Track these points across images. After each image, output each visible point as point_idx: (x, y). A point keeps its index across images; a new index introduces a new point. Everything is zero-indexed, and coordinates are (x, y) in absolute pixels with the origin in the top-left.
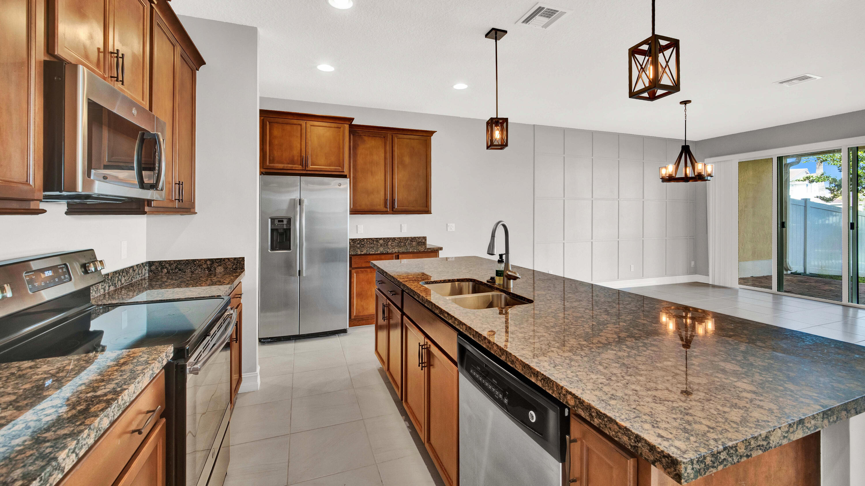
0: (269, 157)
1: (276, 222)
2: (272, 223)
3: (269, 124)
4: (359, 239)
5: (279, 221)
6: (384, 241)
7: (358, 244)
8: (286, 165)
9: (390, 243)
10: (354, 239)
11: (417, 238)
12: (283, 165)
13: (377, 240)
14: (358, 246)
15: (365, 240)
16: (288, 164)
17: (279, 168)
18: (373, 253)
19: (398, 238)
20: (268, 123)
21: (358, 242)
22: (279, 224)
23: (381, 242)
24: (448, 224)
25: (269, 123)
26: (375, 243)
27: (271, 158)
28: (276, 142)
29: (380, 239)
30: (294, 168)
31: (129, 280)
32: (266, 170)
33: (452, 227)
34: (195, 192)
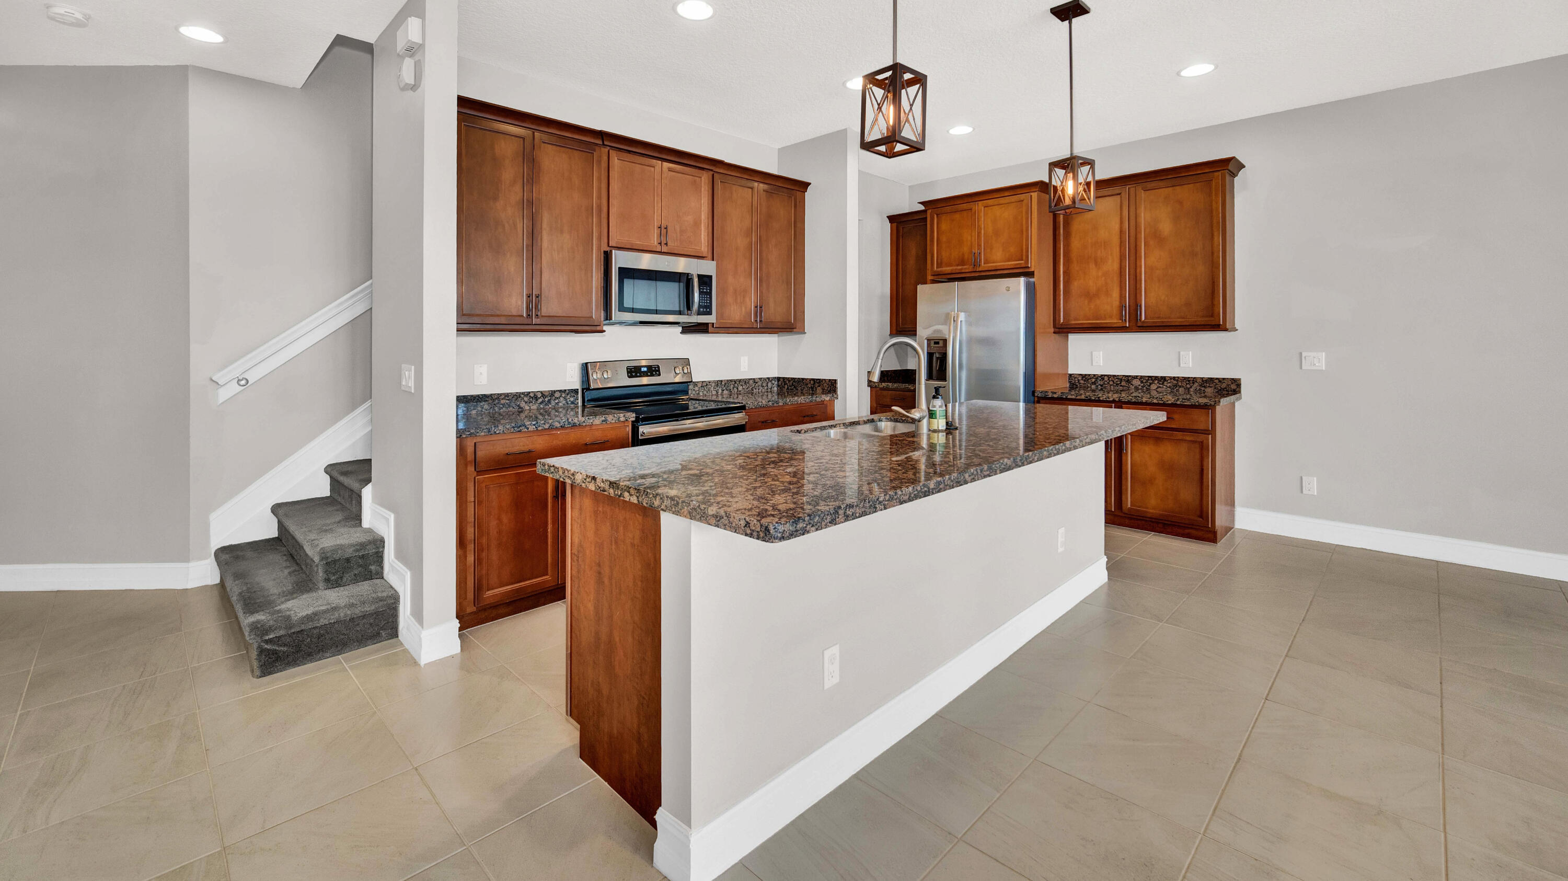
0: (937, 259)
1: (932, 344)
2: (929, 345)
3: (937, 217)
4: (1094, 375)
5: (936, 343)
6: (1142, 382)
7: (1094, 383)
8: (955, 268)
9: (1154, 387)
10: (1086, 375)
11: (1217, 381)
12: (951, 268)
13: (1128, 379)
14: (1093, 387)
15: (1106, 378)
16: (958, 265)
17: (946, 272)
18: (1073, 397)
19: (1171, 378)
20: (935, 216)
21: (1093, 380)
22: (936, 347)
23: (1136, 382)
24: (1304, 354)
25: (937, 215)
26: (1123, 383)
27: (939, 261)
28: (944, 239)
29: (1136, 377)
30: (963, 271)
31: (748, 389)
32: (930, 278)
33: (1317, 360)
34: (804, 312)
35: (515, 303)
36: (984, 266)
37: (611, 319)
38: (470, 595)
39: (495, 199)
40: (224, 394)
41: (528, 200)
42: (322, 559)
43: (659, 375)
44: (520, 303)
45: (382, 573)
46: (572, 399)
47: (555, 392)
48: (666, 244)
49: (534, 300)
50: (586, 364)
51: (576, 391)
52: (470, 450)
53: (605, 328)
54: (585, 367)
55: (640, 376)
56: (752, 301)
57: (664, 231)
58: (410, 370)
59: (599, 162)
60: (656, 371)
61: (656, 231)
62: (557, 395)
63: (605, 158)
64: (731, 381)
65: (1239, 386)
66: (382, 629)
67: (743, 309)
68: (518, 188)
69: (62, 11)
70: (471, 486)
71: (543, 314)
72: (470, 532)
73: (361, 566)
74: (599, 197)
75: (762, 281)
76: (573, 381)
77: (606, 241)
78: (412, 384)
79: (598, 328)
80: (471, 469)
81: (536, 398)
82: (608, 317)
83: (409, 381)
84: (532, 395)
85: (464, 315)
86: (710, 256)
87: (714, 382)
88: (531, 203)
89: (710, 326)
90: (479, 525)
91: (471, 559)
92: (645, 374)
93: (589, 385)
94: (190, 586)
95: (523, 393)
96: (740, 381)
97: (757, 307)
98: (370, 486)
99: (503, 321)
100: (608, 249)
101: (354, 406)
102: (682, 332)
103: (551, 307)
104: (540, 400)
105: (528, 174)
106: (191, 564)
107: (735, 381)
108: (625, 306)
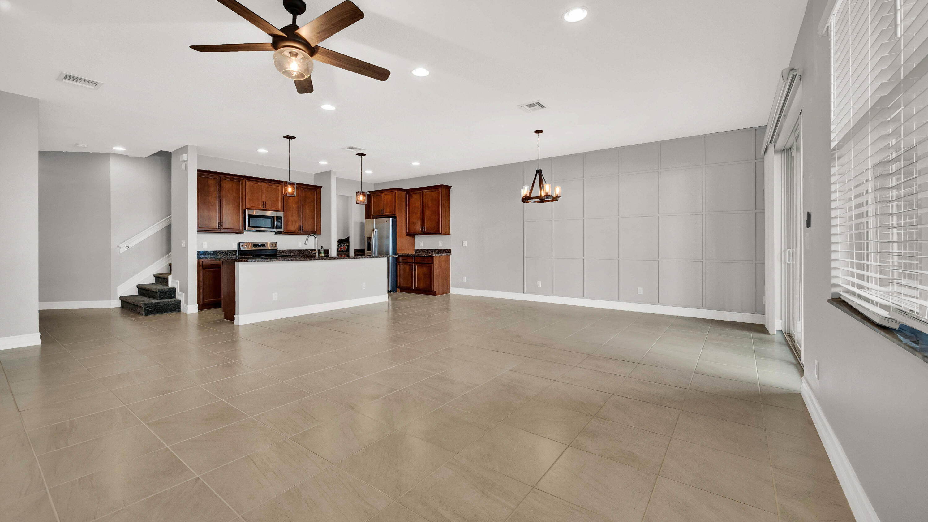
4: (420, 249)
7: (420, 252)
9: (433, 252)
11: (446, 250)
12: (376, 214)
15: (423, 250)
16: (378, 213)
19: (437, 249)
23: (430, 251)
24: (463, 242)
25: (373, 196)
26: (427, 251)
27: (374, 211)
28: (375, 204)
30: (379, 215)
32: (371, 217)
33: (466, 243)
34: (321, 228)
35: (215, 224)
36: (384, 214)
37: (246, 229)
38: (201, 300)
39: (208, 196)
40: (122, 251)
41: (219, 196)
42: (159, 291)
43: (265, 247)
44: (216, 224)
45: (175, 297)
46: (235, 253)
47: (229, 251)
48: (266, 207)
49: (221, 225)
50: (239, 243)
51: (236, 251)
52: (201, 263)
53: (244, 232)
54: (239, 244)
55: (258, 247)
56: (298, 224)
57: (265, 203)
58: (184, 242)
59: (242, 184)
60: (264, 246)
61: (262, 203)
62: (230, 252)
63: (244, 183)
64: (294, 250)
65: (451, 251)
66: (176, 308)
67: (295, 227)
68: (216, 193)
69: (81, 145)
70: (201, 272)
71: (224, 228)
72: (201, 284)
73: (169, 295)
74: (242, 194)
75: (302, 218)
76: (235, 248)
77: (244, 206)
78: (185, 245)
79: (242, 232)
80: (201, 268)
81: (223, 253)
82: (245, 229)
83: (184, 244)
84: (221, 252)
85: (199, 228)
86: (282, 210)
87: (288, 250)
88: (220, 197)
89: (282, 232)
90: (204, 282)
91: (201, 291)
92: (260, 246)
93: (240, 249)
94: (112, 307)
95: (218, 251)
96: (298, 250)
97: (301, 226)
98: (171, 275)
99: (211, 229)
100: (245, 209)
101: (162, 256)
102: (275, 234)
103: (226, 225)
104: (224, 253)
105: (219, 189)
106: (112, 301)
107: (296, 250)
108: (250, 226)
